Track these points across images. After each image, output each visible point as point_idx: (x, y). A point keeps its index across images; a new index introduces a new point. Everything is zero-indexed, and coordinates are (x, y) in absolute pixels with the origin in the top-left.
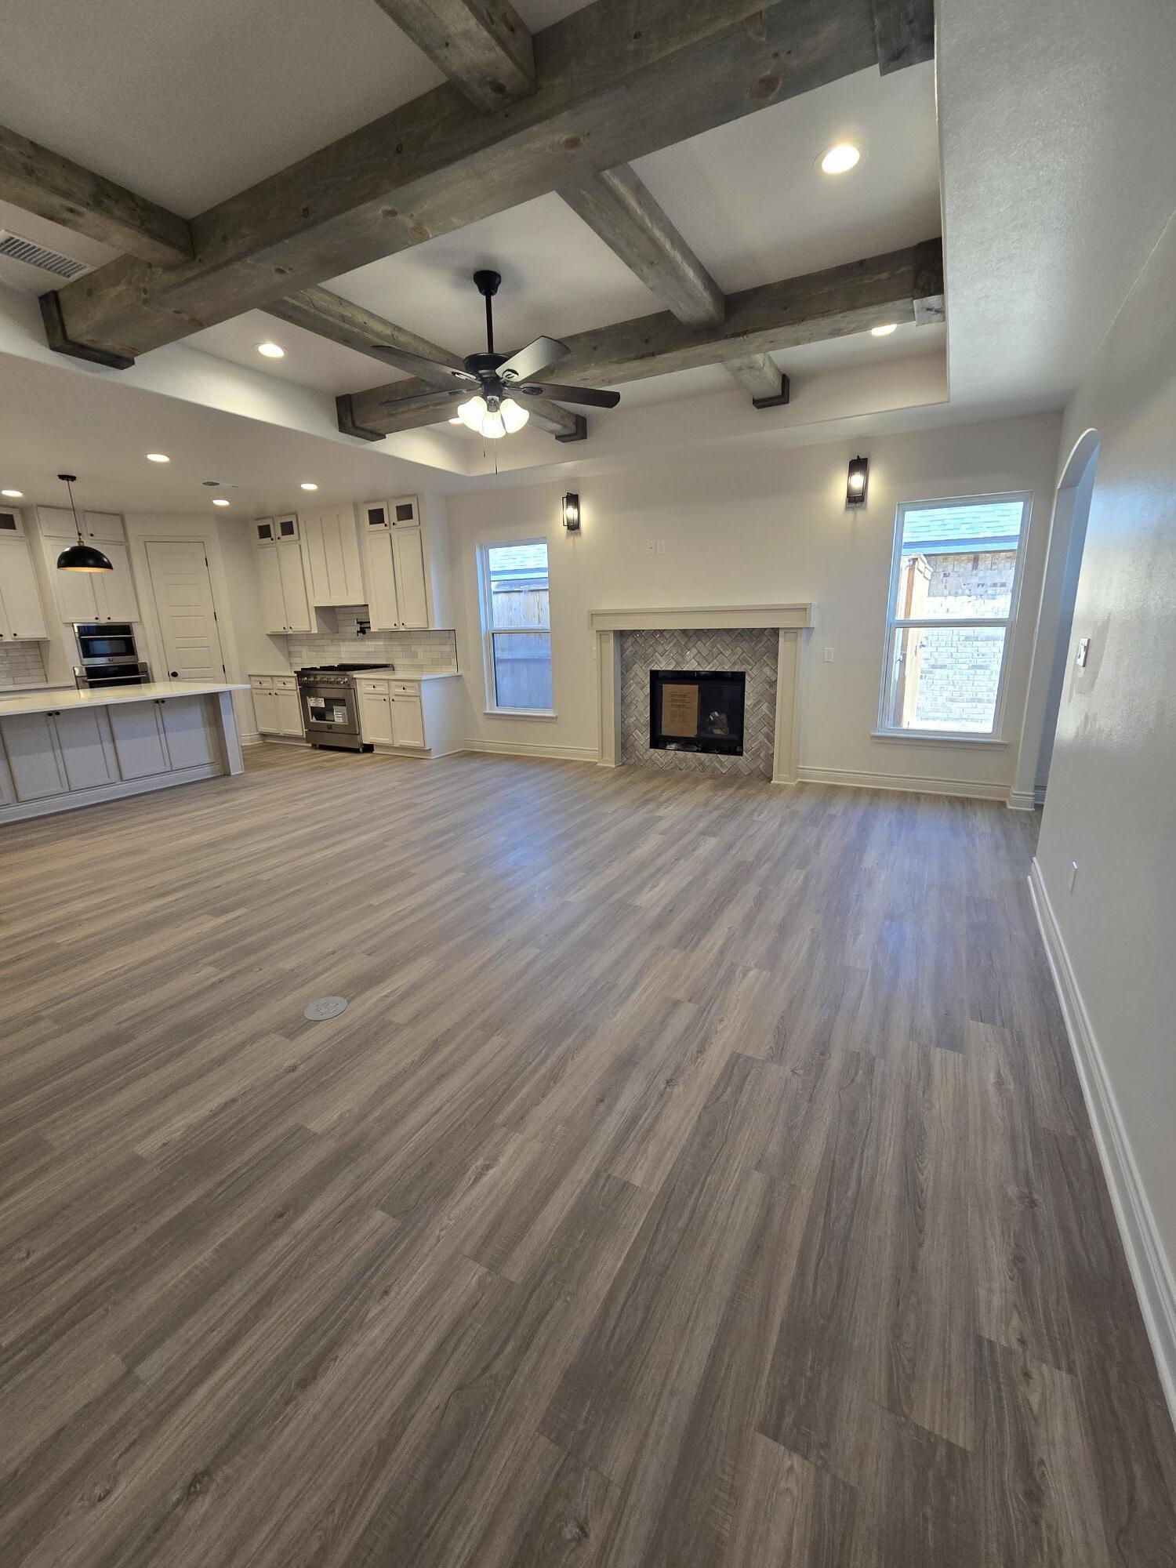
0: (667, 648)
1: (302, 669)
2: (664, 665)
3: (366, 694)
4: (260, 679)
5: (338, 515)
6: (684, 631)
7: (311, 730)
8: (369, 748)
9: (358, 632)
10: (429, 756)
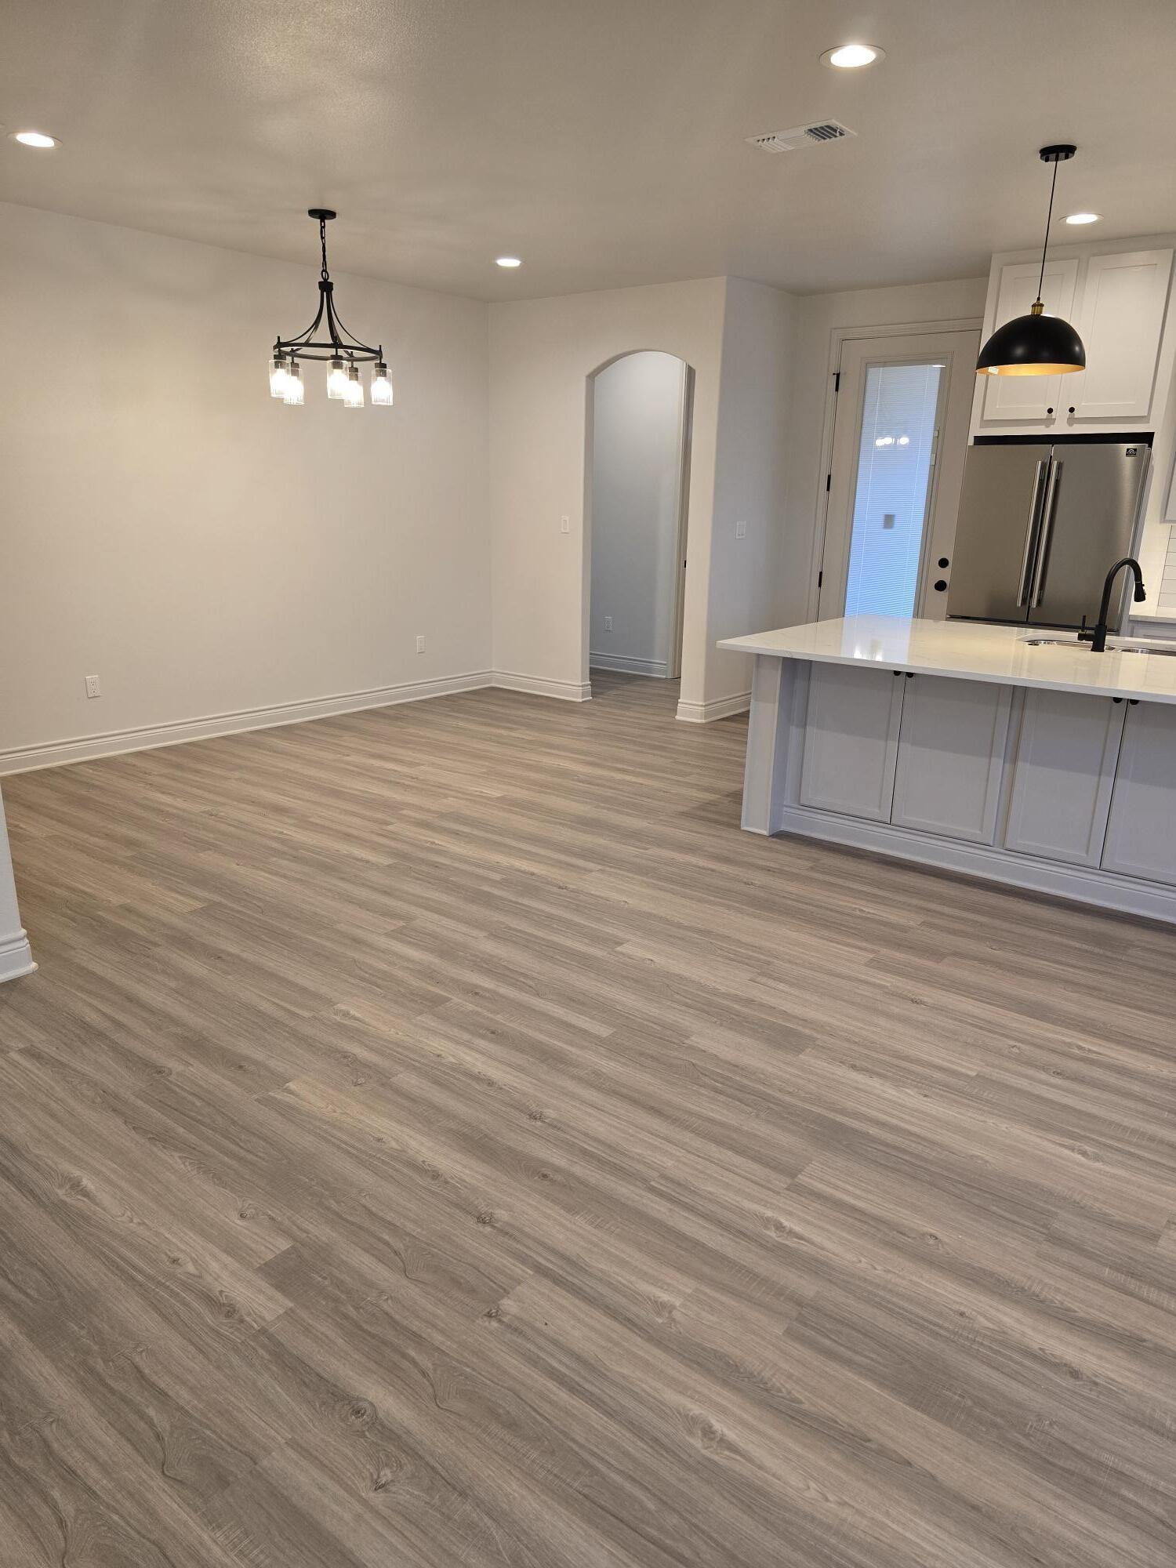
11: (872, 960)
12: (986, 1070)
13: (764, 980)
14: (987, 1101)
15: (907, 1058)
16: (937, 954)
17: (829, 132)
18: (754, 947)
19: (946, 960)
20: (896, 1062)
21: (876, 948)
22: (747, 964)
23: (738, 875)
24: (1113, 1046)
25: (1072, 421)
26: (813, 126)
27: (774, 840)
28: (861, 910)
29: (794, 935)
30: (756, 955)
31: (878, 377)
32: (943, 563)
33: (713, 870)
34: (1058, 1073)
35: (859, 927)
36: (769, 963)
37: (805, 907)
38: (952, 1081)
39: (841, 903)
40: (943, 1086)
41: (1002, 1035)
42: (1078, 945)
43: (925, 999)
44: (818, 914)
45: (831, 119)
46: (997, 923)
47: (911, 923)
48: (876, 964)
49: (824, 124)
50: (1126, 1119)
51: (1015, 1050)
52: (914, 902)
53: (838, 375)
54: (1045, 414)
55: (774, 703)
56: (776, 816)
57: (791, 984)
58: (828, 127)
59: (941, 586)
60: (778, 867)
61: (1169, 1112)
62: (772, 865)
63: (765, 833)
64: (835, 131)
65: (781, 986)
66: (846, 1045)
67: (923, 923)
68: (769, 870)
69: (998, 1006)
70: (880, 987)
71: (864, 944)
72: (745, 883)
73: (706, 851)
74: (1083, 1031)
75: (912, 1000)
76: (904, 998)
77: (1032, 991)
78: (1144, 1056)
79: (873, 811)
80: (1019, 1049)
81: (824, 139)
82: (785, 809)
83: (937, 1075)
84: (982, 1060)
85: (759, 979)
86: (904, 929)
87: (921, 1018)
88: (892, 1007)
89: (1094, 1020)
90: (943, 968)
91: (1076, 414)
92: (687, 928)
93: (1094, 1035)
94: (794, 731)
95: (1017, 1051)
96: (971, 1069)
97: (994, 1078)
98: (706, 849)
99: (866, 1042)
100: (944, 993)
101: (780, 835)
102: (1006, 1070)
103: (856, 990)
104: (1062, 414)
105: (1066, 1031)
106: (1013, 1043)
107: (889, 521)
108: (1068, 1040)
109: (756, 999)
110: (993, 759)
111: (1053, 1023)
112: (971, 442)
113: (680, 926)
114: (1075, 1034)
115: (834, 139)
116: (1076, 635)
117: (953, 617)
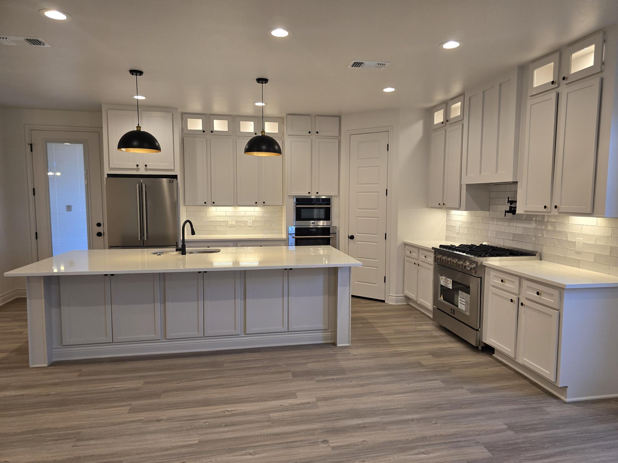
1: (441, 246)
3: (493, 286)
4: (412, 249)
5: (500, 85)
7: (438, 309)
8: (488, 350)
9: (506, 212)
10: (562, 395)
11: (130, 410)
12: (201, 438)
13: (80, 443)
14: (208, 451)
15: (167, 449)
16: (156, 395)
17: (37, 43)
18: (67, 428)
19: (162, 396)
20: (164, 453)
21: (129, 403)
22: (68, 439)
23: (39, 393)
24: (237, 405)
25: (146, 170)
26: (29, 38)
27: (51, 367)
28: (114, 388)
29: (86, 413)
30: (70, 432)
31: (52, 148)
32: (99, 225)
33: (23, 395)
34: (226, 425)
35: (117, 396)
36: (79, 433)
37: (85, 396)
38: (190, 450)
39: (102, 388)
40: (188, 454)
41: (199, 419)
42: (206, 370)
43: (162, 418)
44: (93, 397)
45: (39, 37)
46: (175, 372)
47: (139, 385)
48: (133, 410)
49: (35, 38)
50: (256, 432)
51: (207, 423)
52: (136, 375)
53: (31, 145)
54: (136, 167)
55: (42, 299)
56: (50, 355)
57: (97, 439)
58: (37, 40)
59: (99, 234)
60: (62, 381)
61: (267, 422)
62: (57, 381)
63: (45, 365)
64: (41, 43)
65: (92, 442)
66: (138, 456)
67: (145, 383)
68: (57, 384)
69: (191, 407)
70: (140, 421)
71: (122, 404)
72: (46, 395)
73: (13, 386)
74: (226, 404)
75: (157, 421)
76: (153, 421)
77: (200, 395)
78: (248, 404)
79: (103, 339)
80: (208, 422)
81: (34, 44)
82: (54, 350)
83: (183, 450)
84: (197, 434)
85: (78, 444)
86: (137, 389)
87: (165, 427)
88: (150, 428)
89: (226, 398)
90: (163, 400)
91: (148, 167)
92: (23, 433)
93: (229, 403)
94: (54, 311)
95: (208, 423)
96: (194, 440)
97: (205, 440)
98: (12, 384)
99: (146, 450)
100: (168, 411)
101: (53, 364)
102: (208, 434)
103: (130, 427)
104: (142, 167)
105: (220, 407)
106: (204, 421)
107: (69, 208)
108: (223, 410)
109: (81, 455)
110: (155, 304)
111: (214, 405)
112: (106, 176)
113: (16, 434)
114: (222, 406)
115: (39, 46)
116: (175, 249)
117: (111, 247)
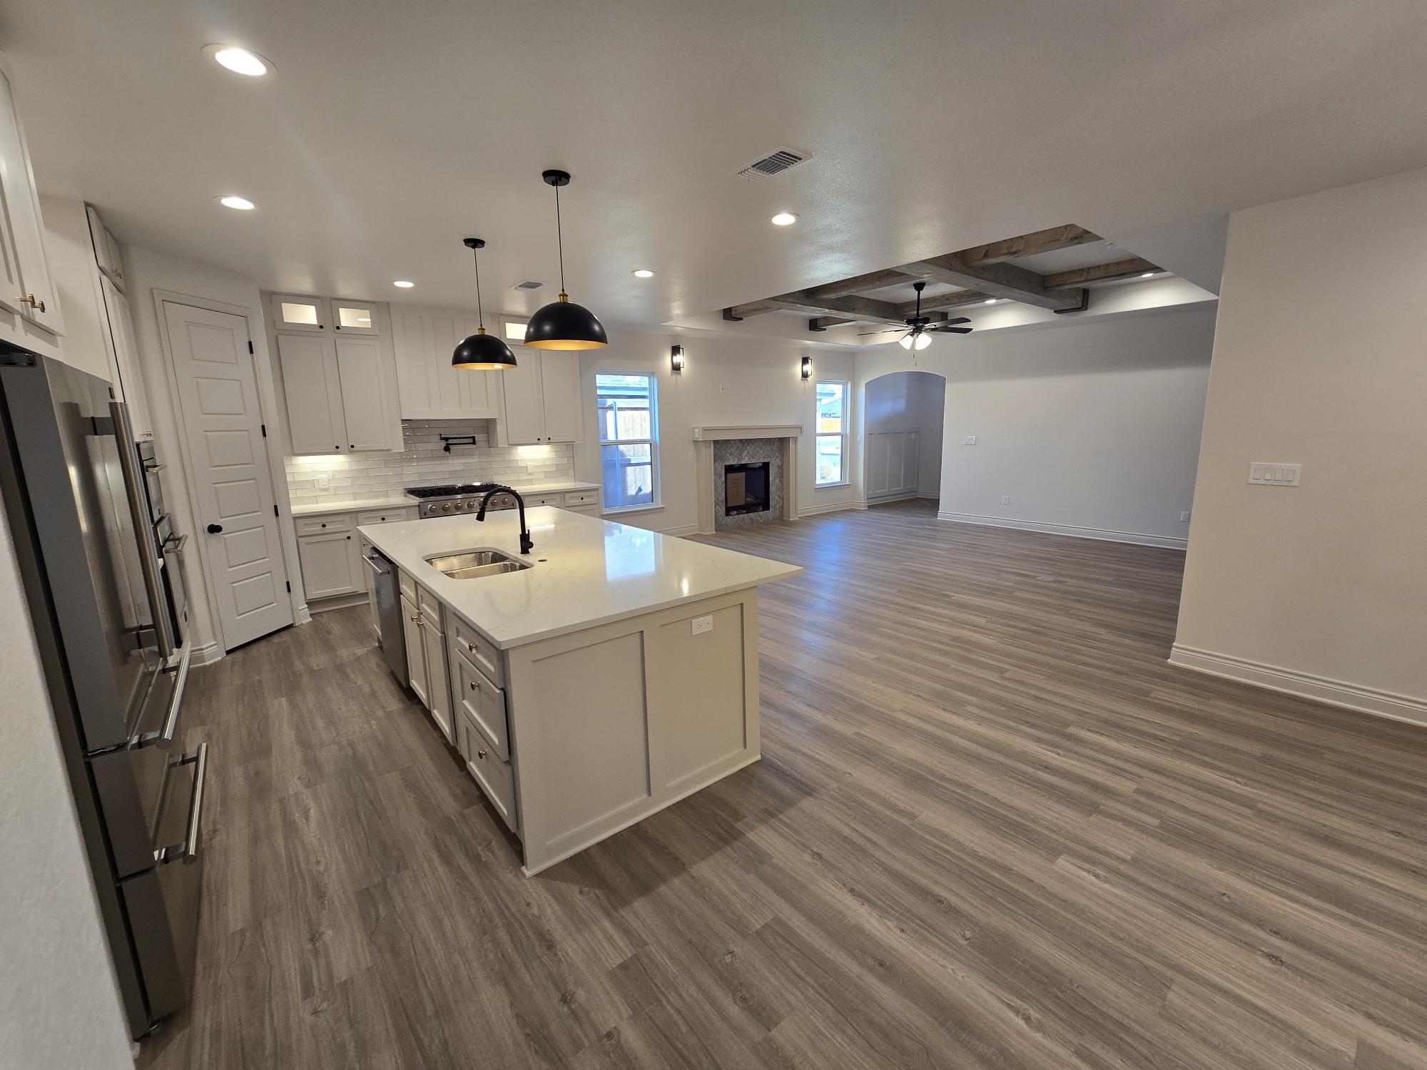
0: (733, 451)
2: (733, 461)
6: (740, 440)
